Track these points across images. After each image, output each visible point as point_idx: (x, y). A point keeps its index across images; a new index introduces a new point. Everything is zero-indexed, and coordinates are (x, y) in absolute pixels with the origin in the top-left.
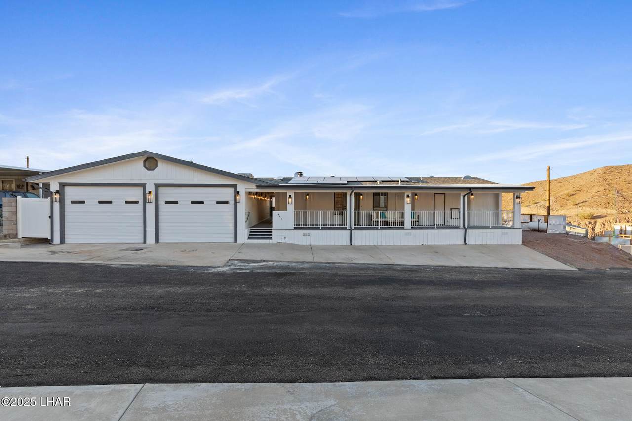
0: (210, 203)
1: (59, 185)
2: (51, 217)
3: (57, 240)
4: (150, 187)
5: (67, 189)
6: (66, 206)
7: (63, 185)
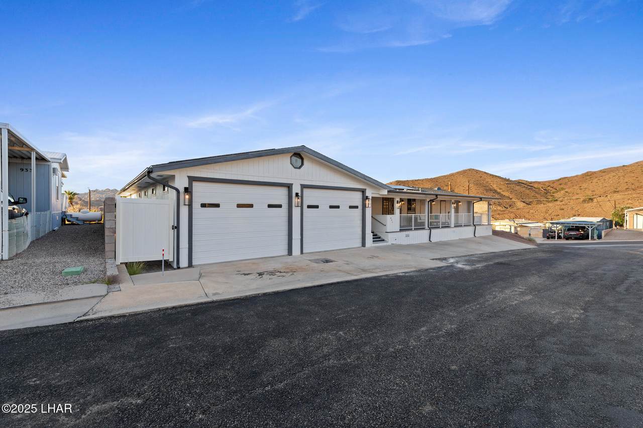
0: (344, 208)
1: (187, 178)
2: (177, 228)
3: (184, 262)
4: (296, 189)
5: (197, 186)
6: (194, 211)
7: (192, 179)
